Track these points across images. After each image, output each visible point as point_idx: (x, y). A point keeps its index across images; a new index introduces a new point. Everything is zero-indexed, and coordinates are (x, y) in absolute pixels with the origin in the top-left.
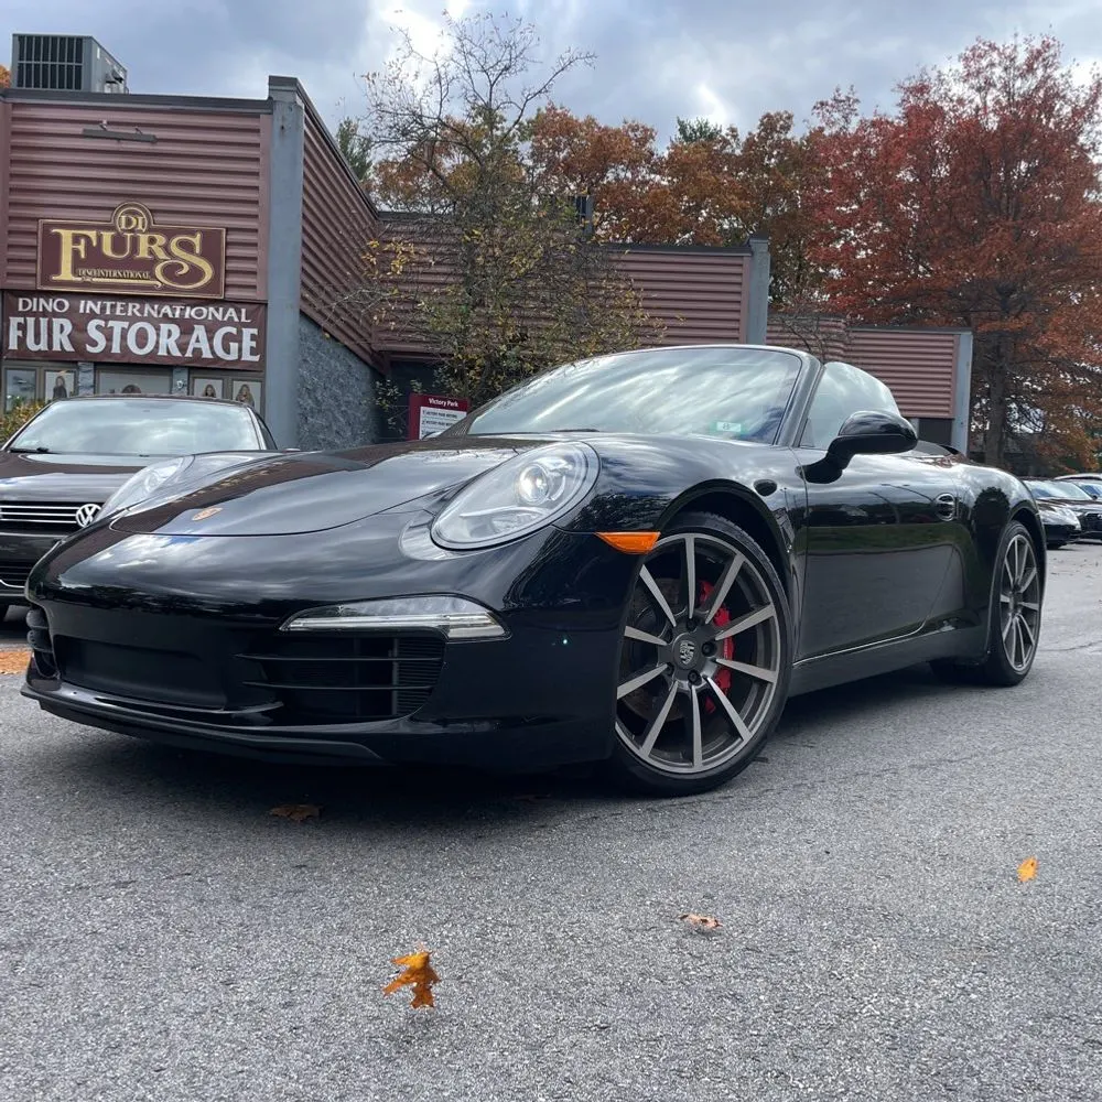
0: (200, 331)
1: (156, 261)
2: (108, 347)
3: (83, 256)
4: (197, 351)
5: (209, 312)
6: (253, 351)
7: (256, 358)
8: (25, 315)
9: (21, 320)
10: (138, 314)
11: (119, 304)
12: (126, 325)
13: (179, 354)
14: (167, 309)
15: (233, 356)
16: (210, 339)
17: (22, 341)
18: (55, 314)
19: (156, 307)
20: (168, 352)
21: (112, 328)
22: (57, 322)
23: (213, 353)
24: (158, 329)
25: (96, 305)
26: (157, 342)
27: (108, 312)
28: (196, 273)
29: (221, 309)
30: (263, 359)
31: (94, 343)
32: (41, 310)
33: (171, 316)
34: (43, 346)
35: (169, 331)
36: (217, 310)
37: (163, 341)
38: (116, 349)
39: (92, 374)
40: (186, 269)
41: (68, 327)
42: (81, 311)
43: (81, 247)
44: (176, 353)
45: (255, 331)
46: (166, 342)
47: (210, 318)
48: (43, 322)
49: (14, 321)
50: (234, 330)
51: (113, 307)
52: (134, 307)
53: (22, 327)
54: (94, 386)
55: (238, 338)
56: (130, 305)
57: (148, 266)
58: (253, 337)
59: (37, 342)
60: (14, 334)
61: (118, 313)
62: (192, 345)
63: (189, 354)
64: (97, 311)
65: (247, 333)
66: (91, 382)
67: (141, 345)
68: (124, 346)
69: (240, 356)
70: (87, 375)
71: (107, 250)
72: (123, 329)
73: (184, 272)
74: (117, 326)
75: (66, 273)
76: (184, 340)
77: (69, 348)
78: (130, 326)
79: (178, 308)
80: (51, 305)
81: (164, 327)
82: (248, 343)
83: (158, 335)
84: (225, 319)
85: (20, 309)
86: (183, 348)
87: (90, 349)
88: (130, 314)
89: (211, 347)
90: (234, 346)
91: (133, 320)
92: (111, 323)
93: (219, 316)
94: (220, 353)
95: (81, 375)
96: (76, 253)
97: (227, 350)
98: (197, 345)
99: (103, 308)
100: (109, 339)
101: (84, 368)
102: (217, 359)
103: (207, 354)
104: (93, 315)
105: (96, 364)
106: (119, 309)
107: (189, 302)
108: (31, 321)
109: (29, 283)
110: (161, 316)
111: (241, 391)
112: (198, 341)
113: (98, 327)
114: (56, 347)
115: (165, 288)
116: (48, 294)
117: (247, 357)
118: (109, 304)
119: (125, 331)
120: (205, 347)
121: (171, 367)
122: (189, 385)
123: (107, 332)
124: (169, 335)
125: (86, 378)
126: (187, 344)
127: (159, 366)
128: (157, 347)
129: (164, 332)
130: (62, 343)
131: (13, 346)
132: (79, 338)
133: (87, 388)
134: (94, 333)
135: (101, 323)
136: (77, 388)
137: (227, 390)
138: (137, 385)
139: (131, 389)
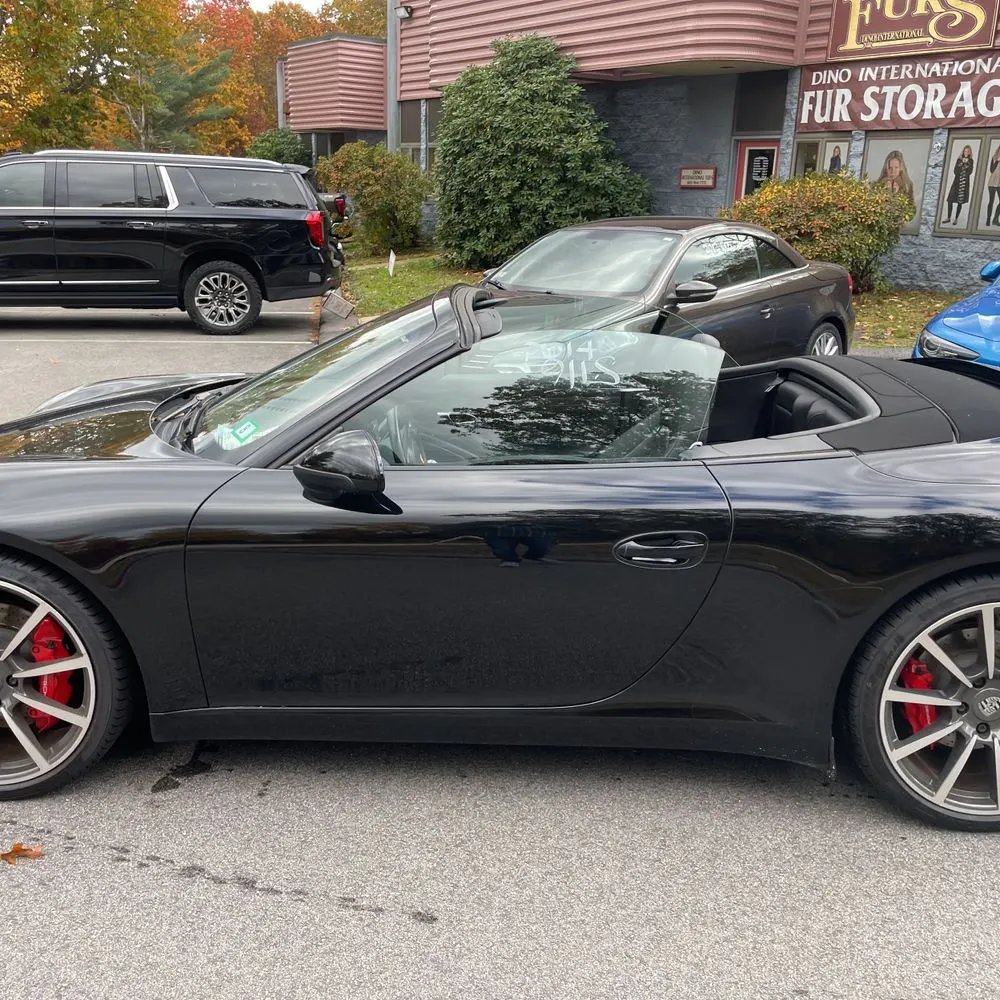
0: (966, 88)
1: (931, 15)
2: (880, 115)
3: (867, 22)
4: (961, 111)
5: (979, 65)
8: (816, 88)
9: (812, 94)
10: (910, 76)
11: (894, 67)
12: (897, 89)
13: (943, 116)
14: (936, 67)
15: (996, 112)
16: (975, 95)
17: (811, 113)
18: (840, 85)
19: (927, 65)
20: (933, 115)
21: (885, 94)
22: (840, 92)
23: (976, 110)
24: (926, 90)
25: (874, 71)
26: (924, 105)
27: (883, 78)
28: (969, 21)
29: (990, 60)
31: (868, 111)
32: (829, 82)
33: (939, 74)
34: (826, 118)
35: (936, 92)
36: (986, 61)
37: (930, 103)
38: (886, 116)
39: (863, 141)
40: (959, 18)
41: (849, 97)
42: (860, 79)
43: (867, 13)
44: (940, 115)
46: (931, 104)
47: (977, 72)
48: (830, 92)
49: (808, 95)
51: (889, 71)
52: (907, 68)
53: (813, 101)
54: (863, 155)
56: (904, 66)
57: (923, 21)
59: (823, 115)
60: (807, 107)
61: (892, 77)
62: (957, 103)
63: (952, 115)
64: (874, 77)
66: (861, 150)
67: (908, 110)
68: (894, 112)
70: (857, 143)
71: (889, 13)
72: (895, 93)
73: (956, 23)
74: (890, 91)
75: (852, 43)
76: (948, 101)
77: (846, 118)
78: (901, 90)
79: (947, 64)
80: (836, 77)
81: (932, 87)
83: (926, 97)
84: (993, 71)
85: (814, 83)
86: (946, 109)
87: (864, 118)
88: (902, 77)
89: (975, 105)
90: (997, 101)
91: (904, 83)
92: (885, 89)
93: (986, 69)
94: (983, 110)
95: (854, 144)
96: (862, 19)
97: (990, 106)
98: (961, 104)
99: (879, 74)
100: (882, 106)
101: (857, 137)
102: (980, 117)
103: (970, 113)
104: (870, 82)
105: (867, 132)
106: (893, 71)
107: (956, 55)
108: (820, 93)
109: (819, 57)
110: (930, 75)
112: (962, 99)
113: (873, 95)
114: (836, 118)
115: (937, 44)
116: (835, 66)
118: (885, 68)
119: (896, 96)
120: (968, 106)
121: (933, 130)
122: (947, 148)
123: (880, 99)
124: (936, 96)
125: (858, 146)
126: (951, 104)
127: (923, 129)
128: (923, 111)
129: (931, 93)
130: (841, 114)
131: (804, 120)
132: (856, 107)
133: (857, 156)
134: (869, 101)
135: (876, 89)
136: (849, 157)
137: (984, 150)
138: (900, 150)
139: (895, 155)
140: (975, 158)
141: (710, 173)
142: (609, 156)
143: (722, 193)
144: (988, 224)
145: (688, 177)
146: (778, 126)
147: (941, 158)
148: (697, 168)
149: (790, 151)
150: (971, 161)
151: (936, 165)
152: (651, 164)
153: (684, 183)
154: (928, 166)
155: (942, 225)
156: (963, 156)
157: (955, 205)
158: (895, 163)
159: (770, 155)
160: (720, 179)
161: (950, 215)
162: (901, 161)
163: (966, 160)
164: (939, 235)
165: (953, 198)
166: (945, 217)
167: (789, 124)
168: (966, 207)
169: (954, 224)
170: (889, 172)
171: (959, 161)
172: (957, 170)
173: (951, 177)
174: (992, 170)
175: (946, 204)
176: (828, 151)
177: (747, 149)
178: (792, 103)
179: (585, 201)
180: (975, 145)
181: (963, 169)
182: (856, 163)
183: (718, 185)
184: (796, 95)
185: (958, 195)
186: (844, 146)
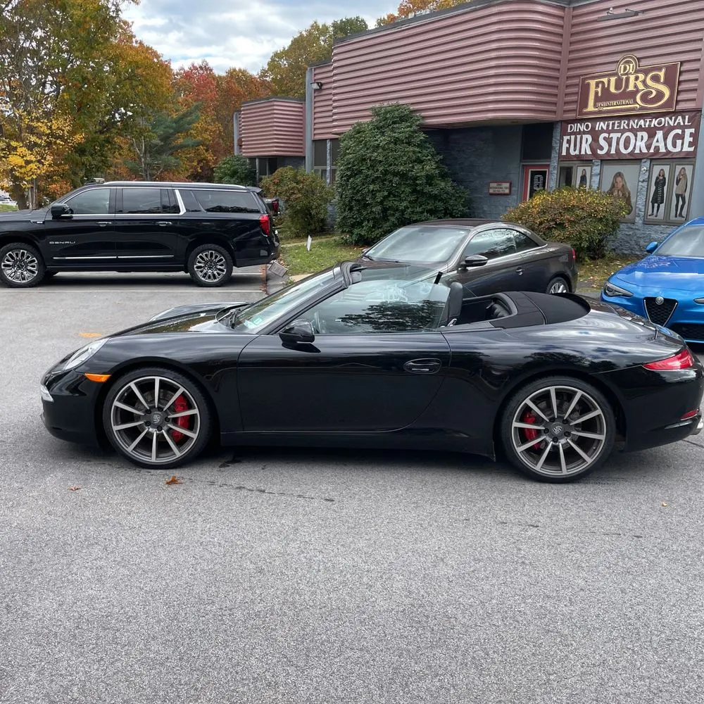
0: (660, 134)
1: (638, 91)
2: (609, 150)
3: (600, 95)
4: (657, 148)
5: (666, 121)
6: (690, 144)
7: (692, 149)
8: (570, 134)
9: (568, 137)
10: (626, 127)
11: (616, 122)
12: (619, 135)
13: (647, 151)
14: (642, 122)
15: (678, 149)
16: (665, 139)
17: (568, 149)
18: (585, 133)
19: (636, 121)
20: (640, 150)
21: (612, 138)
22: (585, 137)
23: (666, 148)
24: (636, 136)
25: (604, 124)
26: (635, 145)
27: (610, 128)
28: (660, 95)
29: (673, 118)
30: (696, 149)
31: (602, 149)
32: (578, 130)
33: (643, 127)
34: (577, 152)
35: (642, 136)
36: (671, 119)
37: (638, 143)
38: (613, 152)
39: (599, 166)
40: (654, 93)
41: (590, 140)
42: (597, 129)
43: (599, 90)
44: (645, 151)
45: (693, 130)
46: (639, 144)
47: (666, 125)
48: (579, 137)
49: (566, 138)
50: (679, 131)
51: (613, 124)
52: (624, 123)
53: (569, 142)
54: (600, 174)
55: (682, 137)
56: (623, 122)
57: (632, 95)
58: (691, 135)
59: (575, 150)
60: (565, 145)
61: (616, 128)
62: (654, 144)
63: (652, 151)
64: (605, 128)
65: (688, 132)
66: (598, 171)
67: (626, 148)
68: (617, 150)
69: (682, 149)
70: (596, 167)
71: (612, 90)
72: (618, 137)
73: (652, 96)
74: (614, 136)
75: (591, 108)
76: (649, 142)
77: (589, 152)
78: (621, 136)
79: (648, 120)
80: (583, 128)
81: (639, 134)
82: (688, 139)
83: (636, 140)
84: (676, 124)
85: (569, 131)
86: (648, 147)
87: (599, 152)
88: (622, 128)
89: (666, 145)
90: (679, 142)
91: (623, 132)
92: (612, 135)
93: (671, 123)
94: (670, 147)
95: (594, 168)
96: (597, 93)
97: (674, 145)
98: (657, 144)
99: (608, 126)
100: (610, 145)
101: (596, 164)
102: (668, 152)
103: (662, 150)
104: (602, 131)
105: (602, 160)
106: (616, 125)
107: (653, 115)
108: (573, 137)
109: (571, 116)
110: (638, 127)
111: (680, 172)
112: (657, 141)
113: (605, 138)
114: (583, 153)
115: (642, 108)
116: (581, 121)
117: (686, 148)
118: (611, 123)
119: (618, 139)
120: (661, 145)
121: (641, 159)
122: (650, 171)
123: (609, 141)
124: (642, 139)
125: (597, 169)
126: (651, 144)
127: (635, 159)
128: (634, 148)
129: (639, 138)
130: (586, 149)
131: (564, 153)
132: (595, 146)
133: (596, 175)
134: (602, 142)
135: (606, 135)
136: (591, 176)
137: (672, 172)
138: (622, 172)
139: (619, 175)
140: (667, 176)
141: (507, 185)
142: (443, 176)
143: (515, 197)
144: (676, 216)
145: (494, 188)
146: (548, 157)
147: (646, 177)
148: (499, 182)
149: (555, 172)
150: (665, 178)
151: (644, 181)
152: (471, 180)
153: (491, 191)
154: (639, 181)
155: (649, 217)
156: (660, 175)
157: (656, 205)
158: (619, 179)
159: (544, 174)
160: (513, 189)
161: (653, 211)
162: (622, 178)
163: (661, 178)
164: (647, 223)
165: (655, 200)
166: (650, 212)
167: (554, 155)
168: (662, 206)
169: (656, 216)
170: (616, 185)
171: (657, 178)
172: (657, 183)
173: (653, 188)
174: (677, 184)
175: (650, 204)
176: (578, 172)
177: (530, 170)
178: (556, 144)
179: (428, 204)
180: (666, 169)
181: (660, 183)
182: (596, 179)
183: (512, 192)
184: (559, 138)
185: (657, 199)
186: (588, 169)
